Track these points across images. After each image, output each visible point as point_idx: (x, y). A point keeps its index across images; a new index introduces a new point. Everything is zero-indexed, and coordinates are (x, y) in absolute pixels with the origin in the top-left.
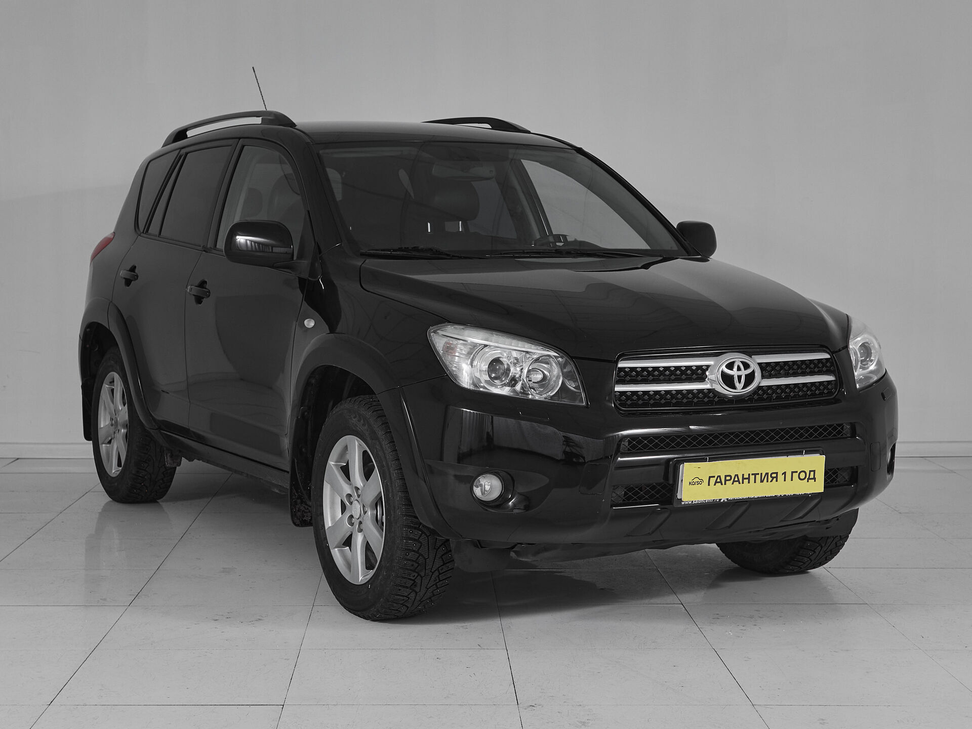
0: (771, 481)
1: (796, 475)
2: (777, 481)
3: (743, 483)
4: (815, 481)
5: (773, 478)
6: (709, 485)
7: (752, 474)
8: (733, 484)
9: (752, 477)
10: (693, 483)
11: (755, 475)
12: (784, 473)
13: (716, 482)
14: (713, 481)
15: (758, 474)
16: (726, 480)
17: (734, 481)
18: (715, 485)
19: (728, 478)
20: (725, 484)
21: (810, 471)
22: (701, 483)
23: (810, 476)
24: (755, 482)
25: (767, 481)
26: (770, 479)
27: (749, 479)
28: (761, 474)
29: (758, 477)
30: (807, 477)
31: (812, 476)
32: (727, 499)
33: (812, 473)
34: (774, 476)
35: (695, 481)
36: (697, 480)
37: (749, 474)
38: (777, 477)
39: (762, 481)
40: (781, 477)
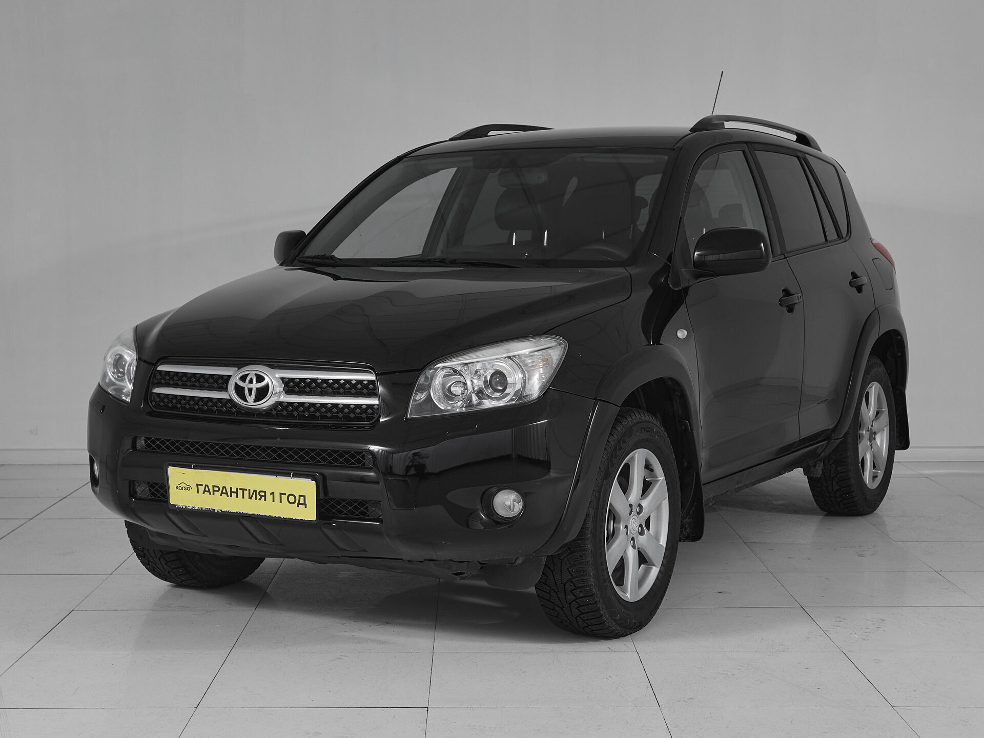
0: (260, 499)
1: (284, 498)
2: (265, 500)
3: (231, 496)
4: (306, 507)
5: (261, 496)
6: (198, 492)
7: (240, 489)
8: (221, 495)
9: (240, 492)
10: (180, 488)
11: (243, 490)
12: (273, 494)
13: (205, 491)
14: (201, 489)
15: (246, 490)
16: (214, 491)
17: (222, 493)
18: (204, 493)
19: (216, 489)
20: (214, 494)
21: (300, 496)
22: (189, 489)
23: (300, 501)
24: (243, 498)
25: (256, 499)
26: (258, 497)
27: (237, 493)
28: (249, 490)
29: (246, 493)
30: (297, 501)
31: (302, 501)
32: (221, 510)
33: (302, 498)
34: (263, 495)
35: (182, 485)
36: (185, 485)
37: (237, 489)
38: (265, 496)
39: (250, 498)
40: (269, 497)
